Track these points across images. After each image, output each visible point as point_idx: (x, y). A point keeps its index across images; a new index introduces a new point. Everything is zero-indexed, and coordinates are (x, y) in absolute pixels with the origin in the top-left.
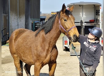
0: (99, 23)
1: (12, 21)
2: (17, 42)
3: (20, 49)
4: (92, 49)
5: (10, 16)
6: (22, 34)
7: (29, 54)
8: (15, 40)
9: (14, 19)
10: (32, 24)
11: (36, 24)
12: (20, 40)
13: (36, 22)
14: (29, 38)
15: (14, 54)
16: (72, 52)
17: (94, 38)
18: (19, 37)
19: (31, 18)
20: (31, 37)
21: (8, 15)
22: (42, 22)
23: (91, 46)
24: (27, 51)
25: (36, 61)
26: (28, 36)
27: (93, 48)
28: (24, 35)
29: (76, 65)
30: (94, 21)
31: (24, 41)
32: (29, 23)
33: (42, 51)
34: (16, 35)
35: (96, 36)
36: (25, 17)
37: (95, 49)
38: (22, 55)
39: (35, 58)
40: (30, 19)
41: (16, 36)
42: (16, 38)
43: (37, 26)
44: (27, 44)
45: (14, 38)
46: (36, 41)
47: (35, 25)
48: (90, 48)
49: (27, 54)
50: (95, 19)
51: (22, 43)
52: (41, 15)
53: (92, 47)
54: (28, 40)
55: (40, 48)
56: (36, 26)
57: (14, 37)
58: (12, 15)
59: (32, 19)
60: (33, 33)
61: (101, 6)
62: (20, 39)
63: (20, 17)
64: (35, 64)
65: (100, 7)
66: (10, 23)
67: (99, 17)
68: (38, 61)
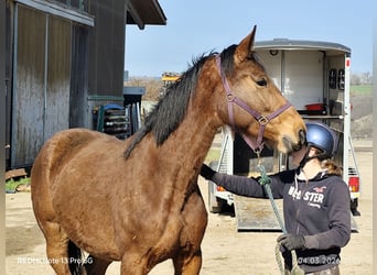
0: (341, 117)
1: (23, 102)
2: (59, 177)
3: (72, 202)
5: (16, 83)
6: (80, 148)
7: (102, 224)
8: (52, 170)
9: (32, 93)
10: (95, 114)
11: (109, 114)
12: (73, 170)
13: (108, 106)
14: (105, 162)
15: (49, 220)
16: (244, 220)
18: (68, 161)
19: (91, 93)
20: (111, 160)
21: (10, 79)
22: (131, 108)
24: (94, 212)
25: (126, 248)
26: (102, 157)
28: (86, 152)
29: (259, 265)
30: (323, 107)
31: (85, 174)
32: (85, 109)
33: (149, 206)
34: (56, 150)
36: (68, 88)
38: (78, 225)
39: (123, 235)
40: (86, 96)
41: (57, 155)
42: (59, 162)
43: (112, 120)
44: (94, 185)
45: (50, 165)
46: (126, 172)
47: (104, 117)
48: (306, 199)
49: (93, 223)
50: (325, 100)
51: (80, 183)
52: (125, 84)
53: (313, 194)
54: (99, 174)
55: (140, 200)
56: (110, 121)
57: (51, 158)
58: (25, 81)
59: (96, 96)
60: (117, 147)
61: (349, 55)
62: (73, 167)
63: (51, 88)
64: (125, 257)
66: (16, 107)
67: (340, 94)
68: (133, 247)
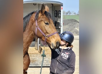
4: (64, 57)
17: (64, 43)
23: (63, 54)
27: (66, 56)
35: (67, 41)
37: (67, 57)
48: (62, 55)
53: (65, 54)
61: (62, 5)
65: (62, 7)
